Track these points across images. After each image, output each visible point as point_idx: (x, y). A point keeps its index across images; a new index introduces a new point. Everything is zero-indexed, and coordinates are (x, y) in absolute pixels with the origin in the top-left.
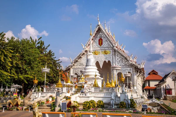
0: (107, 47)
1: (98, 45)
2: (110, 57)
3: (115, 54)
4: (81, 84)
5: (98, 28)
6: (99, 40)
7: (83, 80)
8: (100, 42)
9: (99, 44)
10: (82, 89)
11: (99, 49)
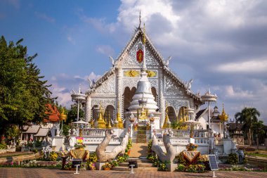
0: (151, 65)
1: (136, 60)
2: (155, 82)
3: (163, 78)
4: (142, 122)
5: (138, 32)
6: (138, 53)
7: (143, 116)
8: (140, 57)
9: (138, 59)
10: (147, 132)
11: (138, 67)
